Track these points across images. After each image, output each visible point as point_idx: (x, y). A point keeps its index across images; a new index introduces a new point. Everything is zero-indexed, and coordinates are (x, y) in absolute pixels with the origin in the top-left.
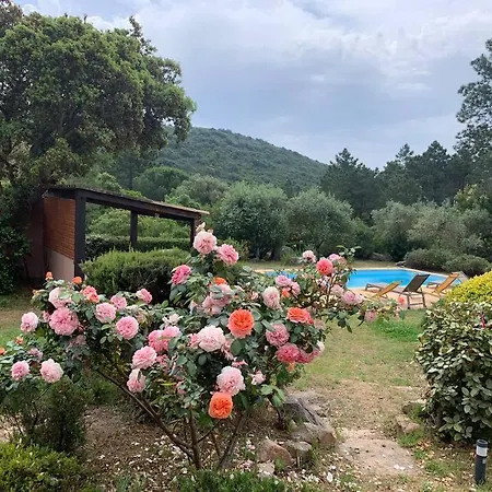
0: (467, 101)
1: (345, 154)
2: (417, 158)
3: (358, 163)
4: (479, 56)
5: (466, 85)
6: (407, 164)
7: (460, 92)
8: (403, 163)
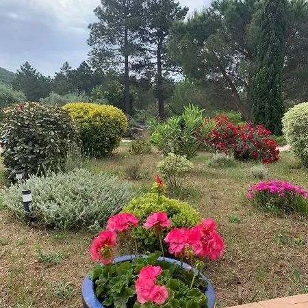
0: (92, 33)
1: (27, 65)
2: (74, 71)
3: (36, 72)
4: (97, 7)
5: (92, 24)
6: (68, 74)
7: (89, 27)
8: (65, 74)
